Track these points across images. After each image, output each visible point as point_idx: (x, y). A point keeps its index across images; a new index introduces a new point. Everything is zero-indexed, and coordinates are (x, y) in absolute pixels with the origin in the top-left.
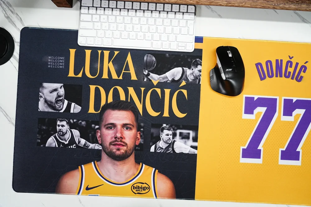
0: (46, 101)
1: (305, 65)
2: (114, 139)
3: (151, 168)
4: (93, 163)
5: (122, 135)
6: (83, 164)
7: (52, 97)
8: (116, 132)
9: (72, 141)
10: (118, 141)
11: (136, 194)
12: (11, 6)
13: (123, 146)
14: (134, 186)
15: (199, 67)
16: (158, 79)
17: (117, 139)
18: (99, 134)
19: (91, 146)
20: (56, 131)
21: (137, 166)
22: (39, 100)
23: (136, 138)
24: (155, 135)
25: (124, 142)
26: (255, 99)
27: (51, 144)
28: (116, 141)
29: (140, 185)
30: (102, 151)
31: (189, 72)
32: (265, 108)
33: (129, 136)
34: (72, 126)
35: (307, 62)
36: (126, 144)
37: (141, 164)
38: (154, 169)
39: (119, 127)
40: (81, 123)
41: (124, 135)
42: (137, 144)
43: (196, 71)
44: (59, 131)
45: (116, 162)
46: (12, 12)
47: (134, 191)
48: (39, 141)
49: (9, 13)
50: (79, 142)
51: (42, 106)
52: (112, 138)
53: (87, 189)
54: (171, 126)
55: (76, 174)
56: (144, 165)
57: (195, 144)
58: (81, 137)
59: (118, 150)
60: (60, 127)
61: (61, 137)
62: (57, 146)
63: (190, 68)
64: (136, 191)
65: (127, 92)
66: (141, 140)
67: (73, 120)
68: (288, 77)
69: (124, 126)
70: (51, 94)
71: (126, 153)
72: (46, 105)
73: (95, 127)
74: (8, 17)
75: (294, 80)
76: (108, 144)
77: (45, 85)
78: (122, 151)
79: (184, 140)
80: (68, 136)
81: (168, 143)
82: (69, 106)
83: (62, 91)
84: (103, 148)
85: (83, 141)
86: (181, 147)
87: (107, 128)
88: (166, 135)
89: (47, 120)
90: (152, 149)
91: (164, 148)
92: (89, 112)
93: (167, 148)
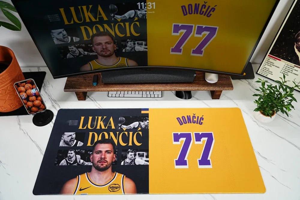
0: (64, 141)
1: (202, 117)
2: (100, 159)
3: (121, 175)
4: (86, 173)
5: (105, 156)
6: (80, 175)
7: (68, 139)
8: (102, 155)
9: (76, 161)
10: (103, 160)
11: (111, 191)
12: (56, 101)
13: (105, 162)
14: (110, 187)
15: (148, 121)
16: (126, 128)
17: (102, 159)
18: (92, 157)
19: (86, 163)
20: (67, 156)
21: (113, 174)
22: (61, 141)
23: (113, 158)
24: (124, 156)
25: (106, 161)
26: (179, 134)
27: (63, 164)
28: (101, 160)
29: (114, 186)
30: (93, 166)
31: (142, 123)
32: (185, 138)
33: (109, 157)
34: (76, 153)
35: (203, 116)
36: (107, 161)
37: (115, 172)
38: (123, 175)
39: (104, 152)
40: (82, 151)
41: (106, 157)
42: (113, 161)
43: (146, 123)
44: (69, 156)
45: (100, 172)
46: (56, 103)
47: (110, 189)
48: (56, 162)
49: (54, 104)
50: (80, 162)
51: (62, 144)
52: (99, 158)
53: (81, 190)
54: (133, 150)
55: (75, 181)
56: (117, 173)
57: (147, 159)
58: (81, 159)
59: (102, 165)
60: (70, 154)
61: (70, 160)
62: (66, 165)
63: (143, 122)
64: (112, 189)
65: (109, 135)
66: (116, 159)
67: (78, 150)
68: (195, 123)
69: (107, 151)
70: (68, 138)
71: (106, 167)
72: (64, 143)
73: (90, 153)
74: (53, 106)
75: (198, 124)
76: (96, 162)
77: (66, 133)
78: (105, 165)
79: (141, 157)
80: (74, 159)
81: (132, 160)
82: (77, 143)
83: (74, 136)
84: (93, 164)
85: (82, 161)
86: (139, 162)
87: (97, 153)
88: (130, 155)
89: (63, 151)
90: (122, 163)
91: (129, 162)
92: (88, 145)
93: (131, 162)
